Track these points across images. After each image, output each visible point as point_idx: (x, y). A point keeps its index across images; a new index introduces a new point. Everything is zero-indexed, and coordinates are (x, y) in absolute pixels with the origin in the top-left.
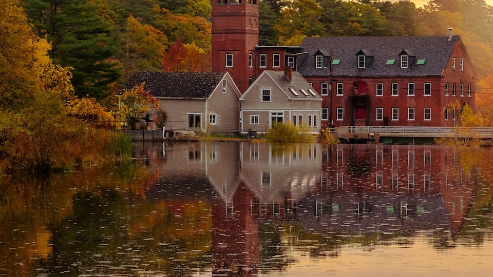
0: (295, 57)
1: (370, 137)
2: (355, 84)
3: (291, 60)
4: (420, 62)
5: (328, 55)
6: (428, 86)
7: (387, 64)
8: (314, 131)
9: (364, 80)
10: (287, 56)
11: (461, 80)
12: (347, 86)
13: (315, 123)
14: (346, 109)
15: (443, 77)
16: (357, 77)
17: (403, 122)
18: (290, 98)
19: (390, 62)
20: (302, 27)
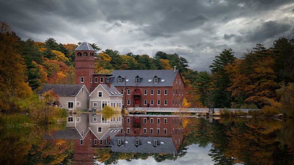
0: (110, 78)
1: (142, 112)
2: (135, 90)
3: (108, 80)
4: (163, 81)
5: (123, 78)
6: (166, 91)
7: (149, 81)
8: (120, 109)
9: (139, 88)
10: (106, 78)
11: (179, 88)
12: (132, 90)
13: (120, 106)
14: (131, 100)
15: (172, 87)
16: (136, 87)
17: (155, 106)
18: (110, 96)
19: (150, 81)
20: (103, 66)
